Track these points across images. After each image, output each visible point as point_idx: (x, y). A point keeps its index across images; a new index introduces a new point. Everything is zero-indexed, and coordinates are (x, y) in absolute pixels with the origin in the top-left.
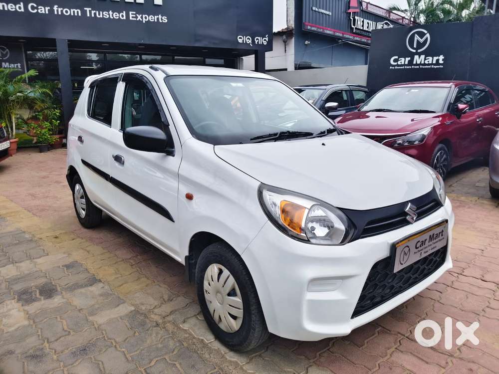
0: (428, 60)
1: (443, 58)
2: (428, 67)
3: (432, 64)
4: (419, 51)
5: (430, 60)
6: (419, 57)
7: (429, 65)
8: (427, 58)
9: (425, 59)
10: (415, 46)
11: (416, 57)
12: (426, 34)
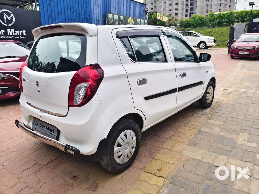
0: (16, 33)
1: (25, 32)
2: (18, 37)
3: (19, 36)
4: (9, 25)
5: (17, 33)
6: (11, 31)
7: (18, 36)
8: (16, 31)
9: (15, 32)
10: (6, 21)
11: (8, 30)
12: (11, 14)
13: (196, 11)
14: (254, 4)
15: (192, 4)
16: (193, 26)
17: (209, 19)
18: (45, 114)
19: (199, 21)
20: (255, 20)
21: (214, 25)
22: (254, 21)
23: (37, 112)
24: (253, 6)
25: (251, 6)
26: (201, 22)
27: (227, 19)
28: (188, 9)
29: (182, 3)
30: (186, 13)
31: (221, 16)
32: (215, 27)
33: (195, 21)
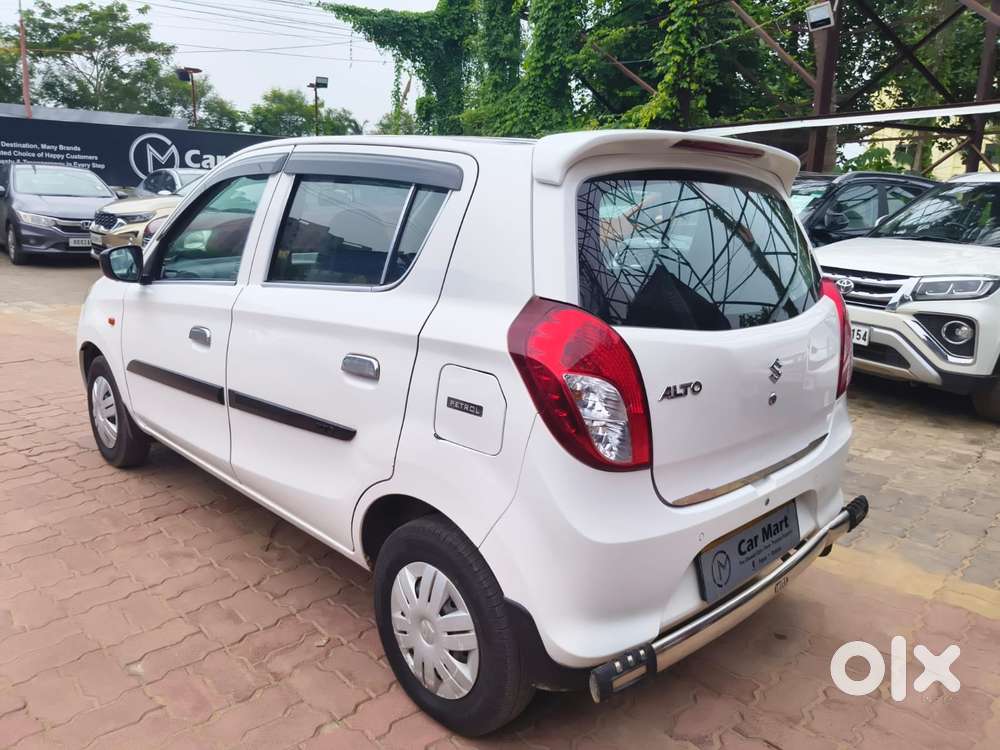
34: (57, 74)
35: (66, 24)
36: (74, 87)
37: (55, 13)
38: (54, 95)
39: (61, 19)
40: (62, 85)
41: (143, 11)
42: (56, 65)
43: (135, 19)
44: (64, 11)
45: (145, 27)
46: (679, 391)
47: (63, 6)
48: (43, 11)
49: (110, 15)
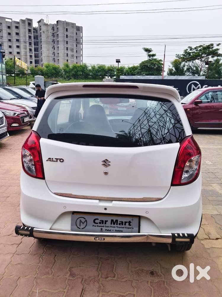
13: (42, 58)
14: (120, 62)
15: (37, 49)
16: (47, 75)
17: (64, 70)
18: (114, 202)
19: (53, 71)
20: (122, 77)
21: (70, 77)
22: (120, 78)
23: (97, 203)
24: (119, 63)
25: (117, 63)
26: (55, 72)
27: (82, 71)
28: (32, 54)
29: (24, 47)
30: (30, 59)
31: (76, 68)
32: (71, 78)
33: (48, 70)
34: (191, 65)
35: (196, 51)
36: (195, 69)
37: (193, 49)
38: (189, 71)
39: (195, 51)
40: (192, 69)
41: (218, 45)
42: (191, 63)
43: (215, 47)
44: (195, 48)
45: (218, 49)
46: (54, 160)
47: (195, 47)
48: (190, 49)
49: (208, 47)
